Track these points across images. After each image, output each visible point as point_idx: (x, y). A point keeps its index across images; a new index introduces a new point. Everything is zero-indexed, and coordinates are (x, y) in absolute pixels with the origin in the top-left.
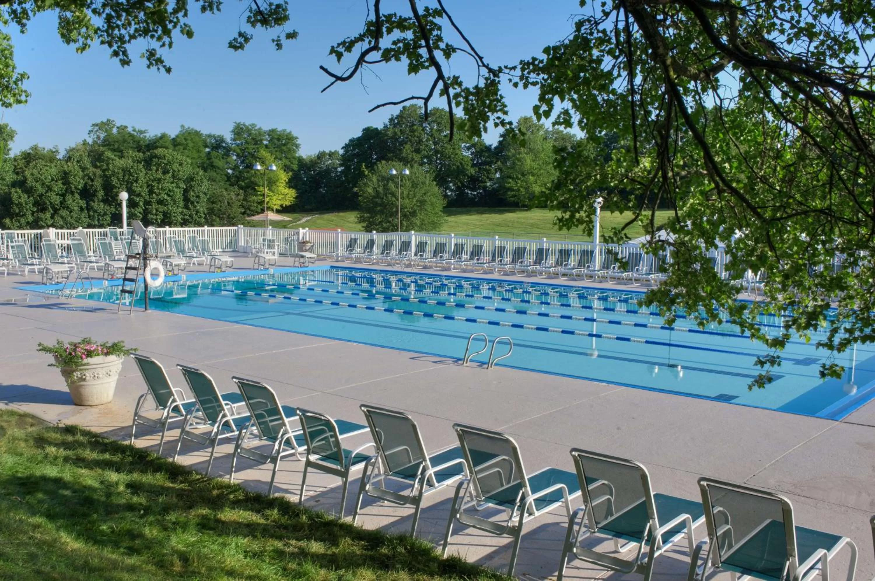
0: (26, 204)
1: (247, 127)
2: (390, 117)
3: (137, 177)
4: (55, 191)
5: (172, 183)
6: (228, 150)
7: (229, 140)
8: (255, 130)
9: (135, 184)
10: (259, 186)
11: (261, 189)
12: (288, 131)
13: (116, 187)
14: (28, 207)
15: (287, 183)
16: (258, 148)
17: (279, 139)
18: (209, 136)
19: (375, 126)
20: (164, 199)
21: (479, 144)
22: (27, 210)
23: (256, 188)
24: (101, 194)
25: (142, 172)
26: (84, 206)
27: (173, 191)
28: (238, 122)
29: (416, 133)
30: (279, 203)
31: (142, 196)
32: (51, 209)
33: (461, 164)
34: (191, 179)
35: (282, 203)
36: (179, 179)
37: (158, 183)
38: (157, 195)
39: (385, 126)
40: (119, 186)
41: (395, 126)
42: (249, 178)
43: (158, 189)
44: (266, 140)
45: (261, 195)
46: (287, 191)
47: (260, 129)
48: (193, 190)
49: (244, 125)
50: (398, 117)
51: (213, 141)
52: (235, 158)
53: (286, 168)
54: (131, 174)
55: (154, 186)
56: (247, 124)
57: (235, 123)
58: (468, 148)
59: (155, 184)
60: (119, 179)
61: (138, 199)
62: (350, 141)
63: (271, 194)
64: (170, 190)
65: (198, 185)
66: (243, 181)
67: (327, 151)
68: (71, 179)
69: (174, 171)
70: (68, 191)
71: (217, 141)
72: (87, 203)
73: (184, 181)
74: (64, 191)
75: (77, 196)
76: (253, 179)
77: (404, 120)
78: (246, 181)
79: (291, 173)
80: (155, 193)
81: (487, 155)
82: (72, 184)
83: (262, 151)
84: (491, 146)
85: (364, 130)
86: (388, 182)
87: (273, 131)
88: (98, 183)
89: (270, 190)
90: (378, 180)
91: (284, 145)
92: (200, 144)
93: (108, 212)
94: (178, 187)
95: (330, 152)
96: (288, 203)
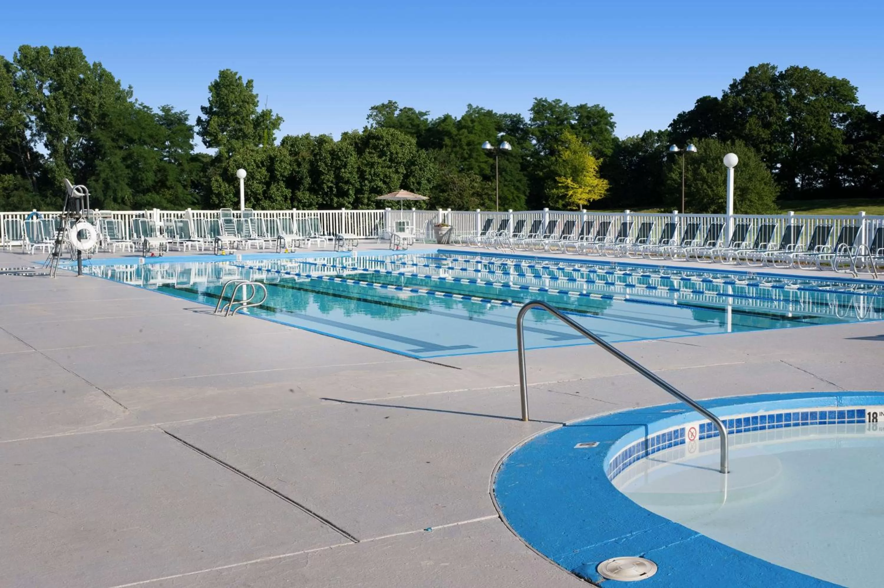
0: (226, 193)
1: (550, 104)
2: (732, 83)
3: (346, 161)
4: (257, 179)
5: (390, 167)
6: (526, 133)
7: (527, 121)
8: (560, 107)
9: (343, 170)
10: (560, 176)
11: (563, 179)
12: (601, 106)
13: (323, 174)
14: (228, 197)
15: (597, 172)
16: (561, 130)
17: (588, 118)
18: (505, 116)
19: (713, 96)
20: (378, 187)
21: (857, 113)
22: (227, 200)
23: (557, 178)
24: (308, 181)
25: (351, 155)
26: (289, 195)
27: (390, 177)
28: (539, 98)
29: (764, 102)
30: (585, 196)
31: (351, 183)
32: (253, 200)
33: (829, 140)
34: (412, 163)
35: (590, 196)
36: (398, 163)
37: (371, 168)
38: (370, 182)
39: (725, 96)
40: (326, 172)
41: (738, 94)
42: (549, 167)
43: (370, 174)
44: (574, 119)
45: (563, 187)
46: (596, 182)
47: (566, 105)
48: (414, 176)
49: (546, 101)
50: (742, 81)
51: (509, 123)
52: (534, 142)
53: (598, 154)
54: (339, 158)
55: (365, 171)
56: (550, 100)
57: (536, 99)
58: (842, 120)
59: (367, 169)
60: (326, 165)
61: (346, 187)
62: (679, 115)
63: (576, 186)
64: (386, 176)
65: (420, 170)
66: (541, 171)
67: (656, 131)
68: (277, 165)
69: (392, 153)
70: (273, 178)
71: (512, 122)
72: (293, 193)
73: (404, 165)
74: (267, 179)
75: (282, 184)
76: (552, 168)
77: (749, 85)
78: (545, 171)
79: (602, 160)
80: (367, 179)
81: (866, 126)
82: (277, 170)
83: (567, 133)
84: (876, 113)
85: (698, 101)
86: (699, 165)
87: (582, 107)
88: (305, 169)
89: (574, 180)
90: (687, 163)
91: (595, 124)
92: (492, 127)
93: (314, 203)
94: (397, 172)
95: (660, 131)
96: (596, 197)
